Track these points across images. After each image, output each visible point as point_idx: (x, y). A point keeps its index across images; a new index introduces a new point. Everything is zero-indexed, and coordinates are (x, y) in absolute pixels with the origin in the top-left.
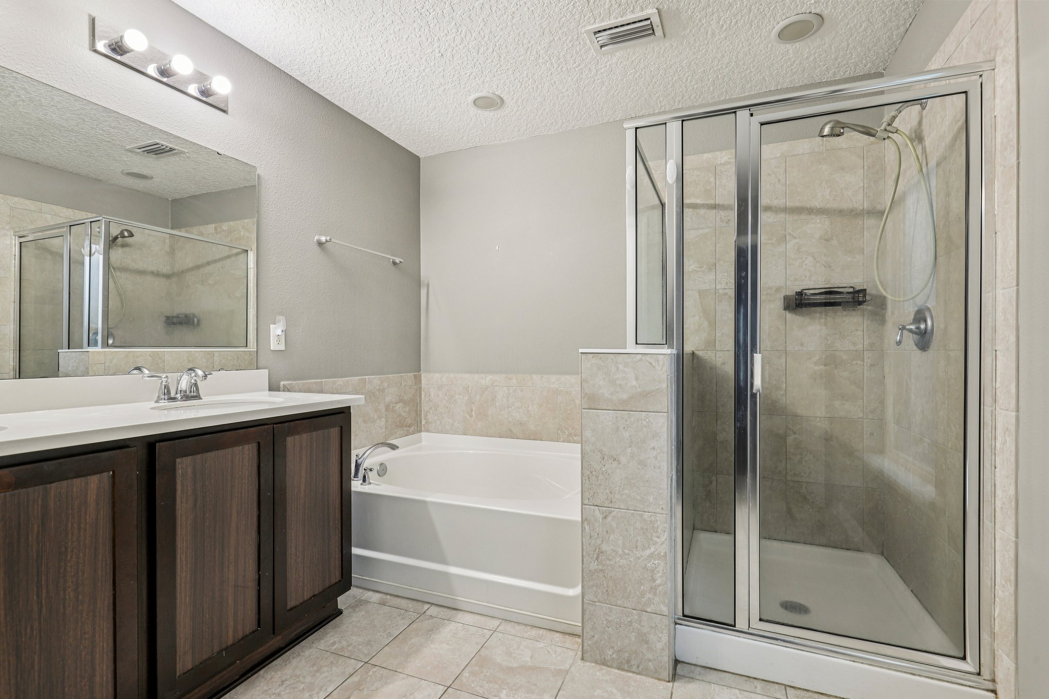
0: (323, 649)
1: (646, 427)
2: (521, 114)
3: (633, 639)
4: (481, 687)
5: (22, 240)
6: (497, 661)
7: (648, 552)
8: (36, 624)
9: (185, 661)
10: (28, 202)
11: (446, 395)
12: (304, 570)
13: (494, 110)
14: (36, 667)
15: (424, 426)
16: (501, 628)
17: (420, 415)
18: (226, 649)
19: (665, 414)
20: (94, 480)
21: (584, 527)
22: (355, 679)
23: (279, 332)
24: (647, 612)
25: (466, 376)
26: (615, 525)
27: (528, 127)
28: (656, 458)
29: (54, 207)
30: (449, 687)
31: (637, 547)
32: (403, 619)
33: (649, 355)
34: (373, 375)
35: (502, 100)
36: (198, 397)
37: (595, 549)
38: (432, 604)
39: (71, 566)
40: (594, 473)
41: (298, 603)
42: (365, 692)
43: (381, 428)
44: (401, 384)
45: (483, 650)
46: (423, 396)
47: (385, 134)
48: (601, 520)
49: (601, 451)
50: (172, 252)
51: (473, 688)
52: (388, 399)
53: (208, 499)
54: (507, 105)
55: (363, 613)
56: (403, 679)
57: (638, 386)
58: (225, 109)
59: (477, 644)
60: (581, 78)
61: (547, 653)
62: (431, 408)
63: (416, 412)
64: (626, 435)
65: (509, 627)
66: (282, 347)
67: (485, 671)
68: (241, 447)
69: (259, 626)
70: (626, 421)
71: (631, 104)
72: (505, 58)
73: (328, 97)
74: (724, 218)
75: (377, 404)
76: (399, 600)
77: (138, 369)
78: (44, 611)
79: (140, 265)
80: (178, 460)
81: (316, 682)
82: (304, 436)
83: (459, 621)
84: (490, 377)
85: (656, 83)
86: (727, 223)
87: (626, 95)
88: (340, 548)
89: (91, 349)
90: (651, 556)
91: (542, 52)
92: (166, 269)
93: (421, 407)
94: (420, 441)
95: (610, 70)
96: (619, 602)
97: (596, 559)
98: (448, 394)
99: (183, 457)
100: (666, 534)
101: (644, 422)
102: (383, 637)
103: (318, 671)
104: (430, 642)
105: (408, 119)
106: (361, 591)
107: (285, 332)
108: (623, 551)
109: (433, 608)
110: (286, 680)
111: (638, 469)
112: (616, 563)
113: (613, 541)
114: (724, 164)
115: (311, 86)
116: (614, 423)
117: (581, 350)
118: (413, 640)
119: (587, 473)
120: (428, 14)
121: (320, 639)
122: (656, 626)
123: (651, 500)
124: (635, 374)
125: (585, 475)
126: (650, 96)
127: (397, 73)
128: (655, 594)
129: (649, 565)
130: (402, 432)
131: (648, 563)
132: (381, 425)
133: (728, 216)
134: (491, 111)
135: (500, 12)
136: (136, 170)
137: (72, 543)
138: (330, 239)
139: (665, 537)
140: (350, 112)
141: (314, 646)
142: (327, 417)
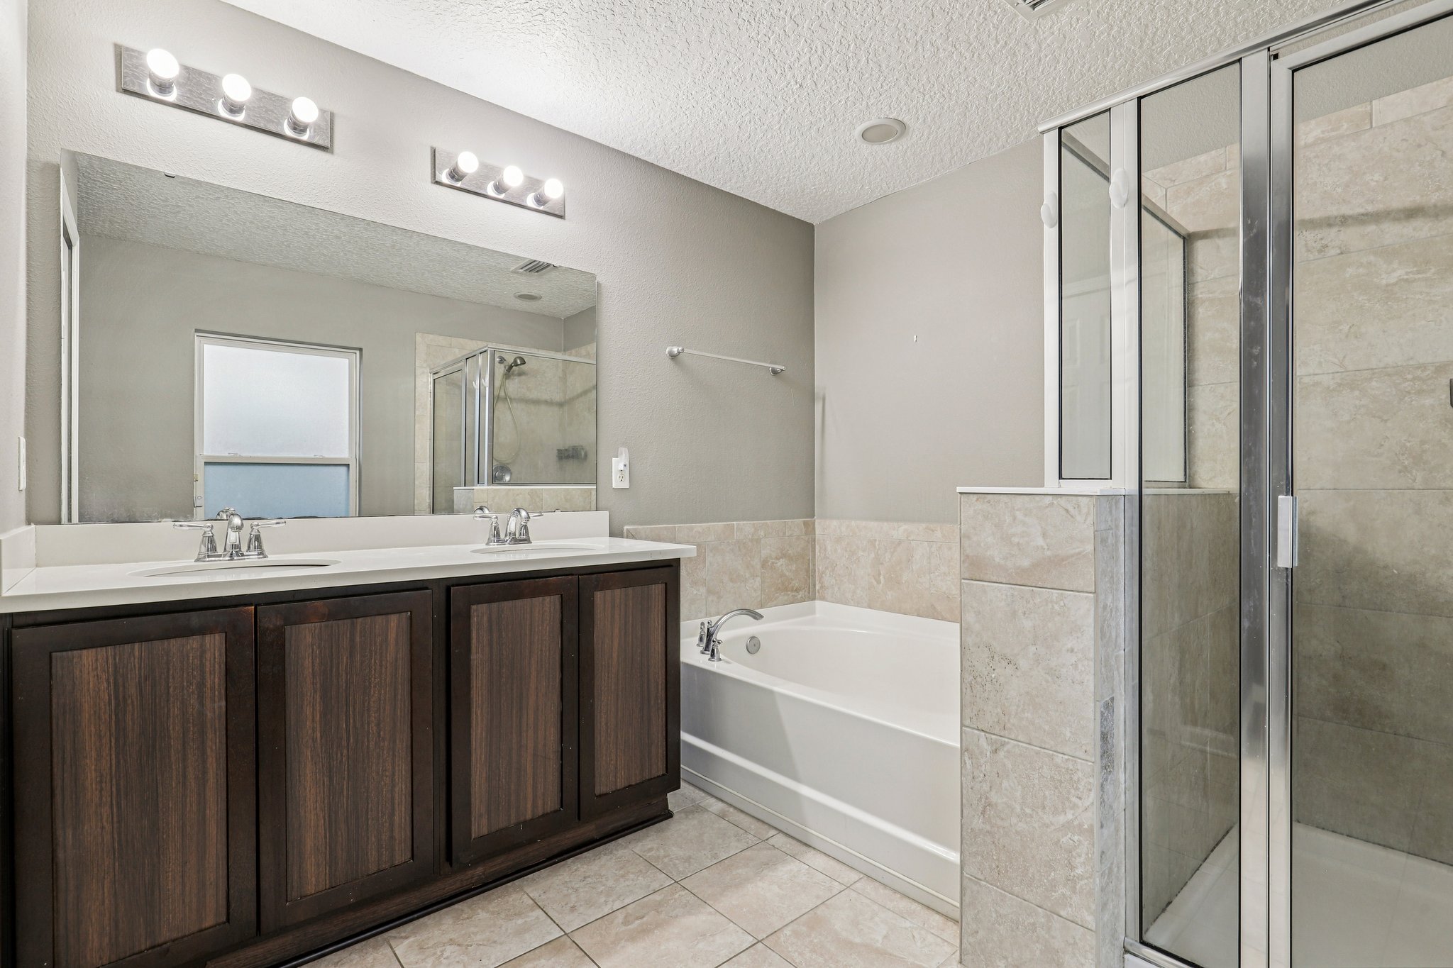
0: (637, 852)
1: (1059, 614)
2: (937, 138)
3: (1038, 953)
4: (800, 954)
5: (436, 376)
6: (836, 927)
7: (1062, 819)
8: (345, 752)
9: (480, 825)
10: (441, 338)
11: (846, 551)
12: (617, 753)
13: (894, 141)
14: (345, 793)
15: (819, 592)
16: (858, 885)
17: (814, 576)
18: (525, 822)
19: (1092, 595)
20: (394, 619)
21: (965, 761)
22: (657, 897)
23: (621, 467)
24: (1061, 916)
25: (873, 524)
26: (1010, 766)
27: (954, 152)
28: (1075, 666)
29: (461, 340)
30: (760, 941)
31: (1044, 808)
32: (738, 840)
33: (1064, 497)
34: (744, 519)
35: (903, 125)
36: (527, 541)
37: (981, 798)
38: (780, 831)
39: (374, 702)
40: (979, 679)
41: (609, 790)
42: (662, 916)
43: (755, 590)
44: (784, 533)
45: (823, 907)
46: (817, 550)
47: (761, 203)
48: (988, 754)
49: (989, 647)
50: (564, 379)
51: (789, 952)
52: (765, 552)
53: (504, 653)
54: (912, 129)
55: (695, 822)
56: (710, 913)
57: (1046, 547)
58: (562, 214)
59: (818, 897)
60: (1017, 62)
61: (912, 938)
62: (827, 568)
63: (807, 571)
64: (1028, 624)
65: (869, 887)
66: (626, 485)
67: (813, 935)
68: (541, 598)
69: (562, 807)
70: (1028, 602)
71: (1120, 80)
72: (888, 66)
73: (682, 173)
74: (1314, 245)
75: (749, 559)
76: (742, 816)
77: (481, 509)
78: (352, 741)
79: (534, 395)
80: (474, 607)
81: (618, 889)
82: (618, 591)
83: (806, 862)
84: (904, 527)
85: (1155, 34)
86: (1320, 251)
87: (1105, 67)
88: (664, 734)
89: (478, 487)
90: (1067, 826)
91: (939, 42)
92: (558, 397)
93: (814, 565)
94: (813, 612)
95: (1061, 36)
96: (1016, 889)
97: (982, 813)
98: (848, 550)
99: (478, 604)
100: (1092, 795)
101: (1056, 607)
102: (707, 857)
103: (623, 876)
104: (759, 878)
105: (784, 178)
106: (703, 795)
107: (631, 466)
108: (1022, 809)
109: (780, 836)
110: (589, 877)
111: (1047, 681)
112: (1011, 826)
113: (1006, 790)
114: (1313, 145)
115: (661, 164)
116: (1008, 605)
117: (959, 489)
118: (740, 871)
119: (969, 678)
120: (767, 39)
121: (639, 840)
122: (1075, 943)
123: (1068, 734)
124: (1042, 527)
125: (966, 681)
126: (1151, 57)
127: (752, 123)
128: (1074, 890)
129: (1064, 840)
130: (786, 598)
131: (1063, 837)
132: (755, 587)
133: (1322, 239)
134: (891, 142)
135: (860, 7)
136: (525, 292)
137: (375, 678)
138: (683, 350)
139: (1090, 800)
140: (712, 184)
141: (630, 846)
142: (647, 571)
